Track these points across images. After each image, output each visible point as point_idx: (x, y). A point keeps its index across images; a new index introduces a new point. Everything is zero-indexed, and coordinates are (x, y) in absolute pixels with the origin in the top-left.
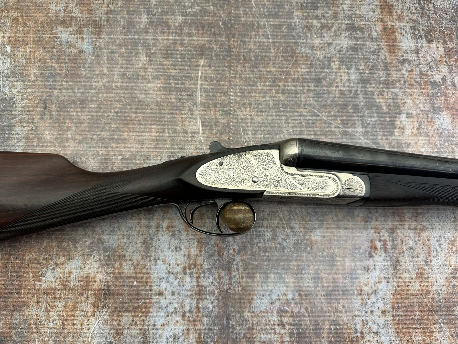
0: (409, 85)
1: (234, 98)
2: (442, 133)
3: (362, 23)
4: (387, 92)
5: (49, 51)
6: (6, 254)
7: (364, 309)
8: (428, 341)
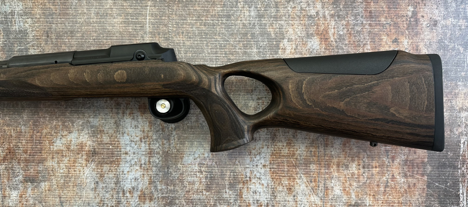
0: (292, 18)
1: (171, 28)
2: (312, 52)
4: (276, 24)
6: (31, 130)
7: (252, 164)
8: (292, 184)
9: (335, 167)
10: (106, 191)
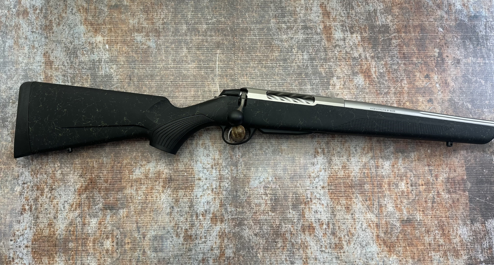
0: (339, 60)
1: (237, 71)
2: (358, 87)
3: (311, 24)
4: (326, 65)
5: (131, 47)
6: (112, 161)
7: (312, 186)
8: (350, 203)
9: (386, 186)
10: (181, 215)
